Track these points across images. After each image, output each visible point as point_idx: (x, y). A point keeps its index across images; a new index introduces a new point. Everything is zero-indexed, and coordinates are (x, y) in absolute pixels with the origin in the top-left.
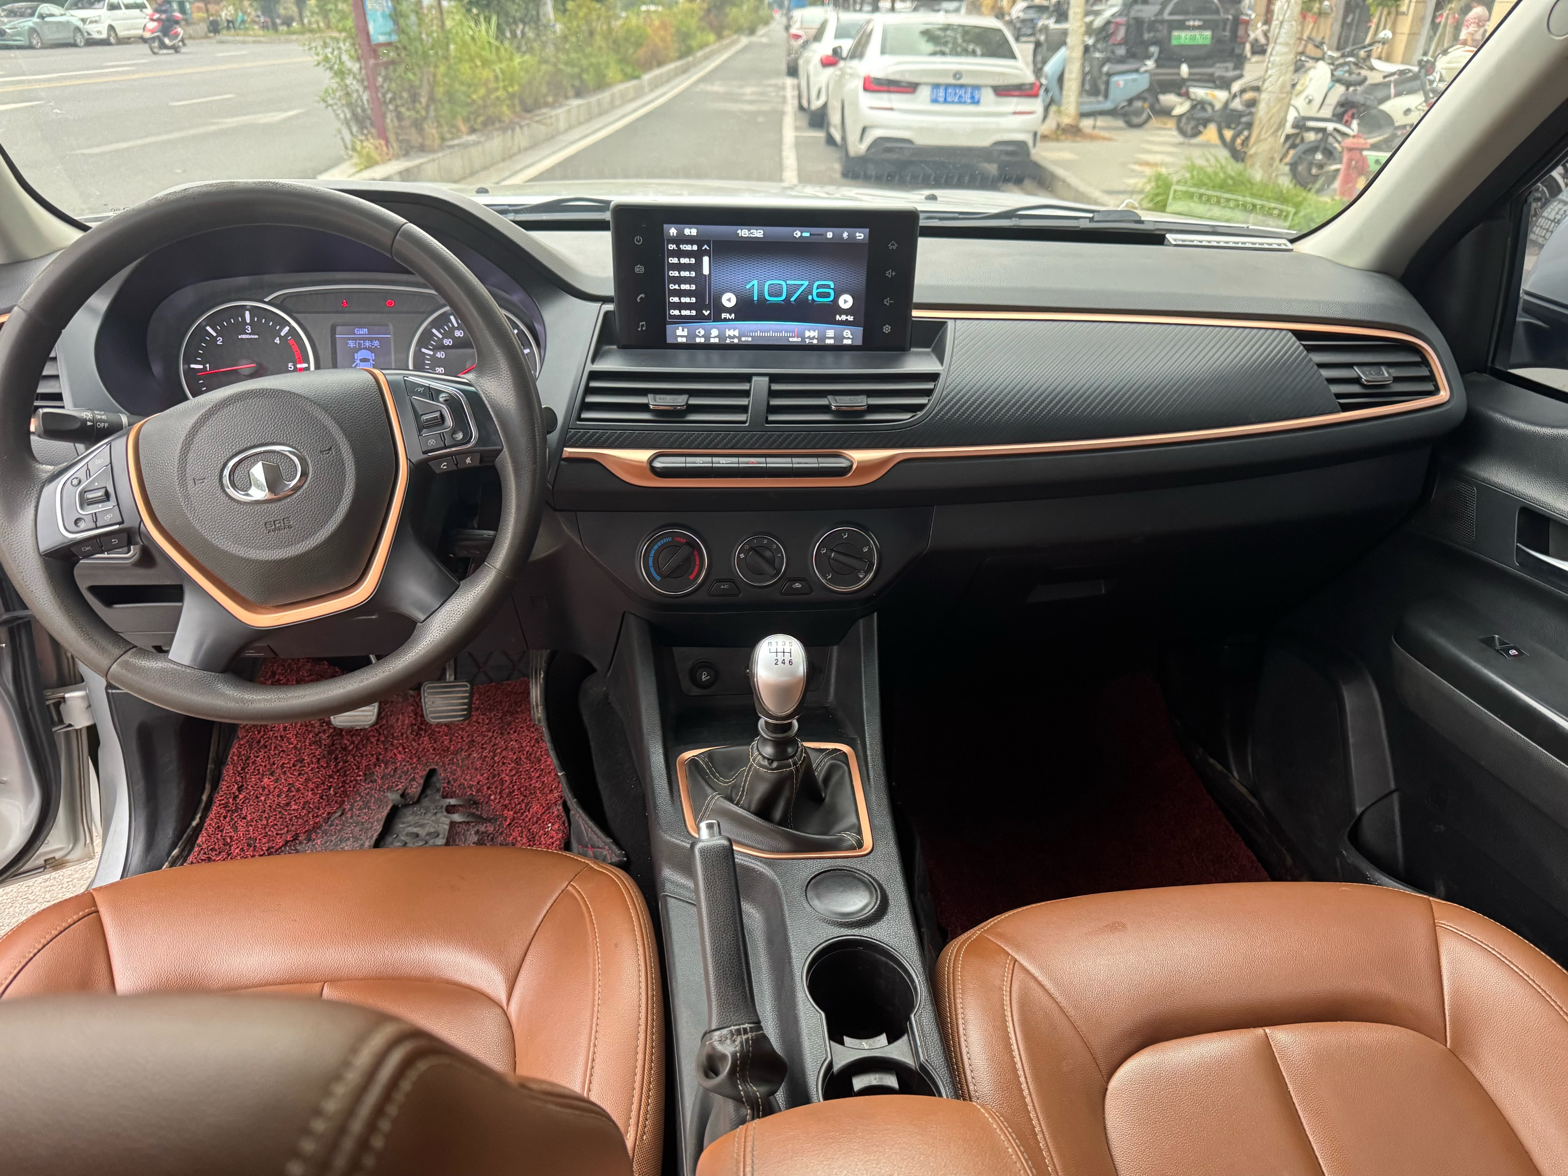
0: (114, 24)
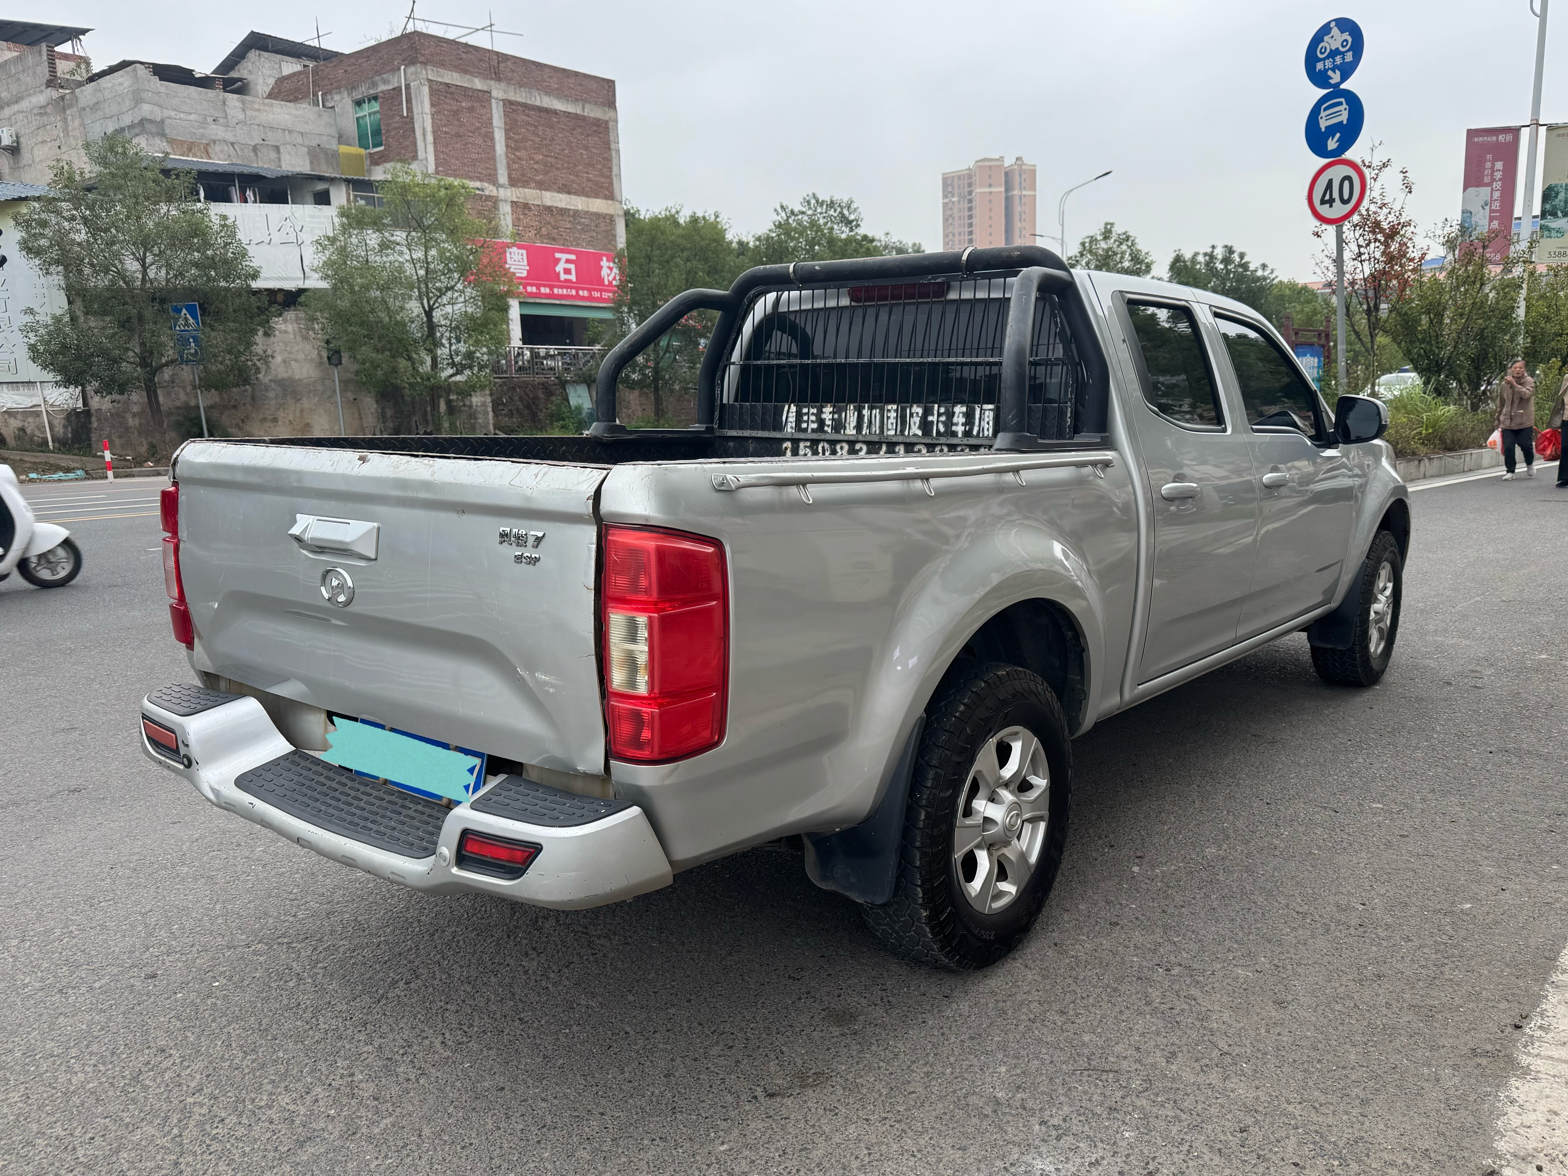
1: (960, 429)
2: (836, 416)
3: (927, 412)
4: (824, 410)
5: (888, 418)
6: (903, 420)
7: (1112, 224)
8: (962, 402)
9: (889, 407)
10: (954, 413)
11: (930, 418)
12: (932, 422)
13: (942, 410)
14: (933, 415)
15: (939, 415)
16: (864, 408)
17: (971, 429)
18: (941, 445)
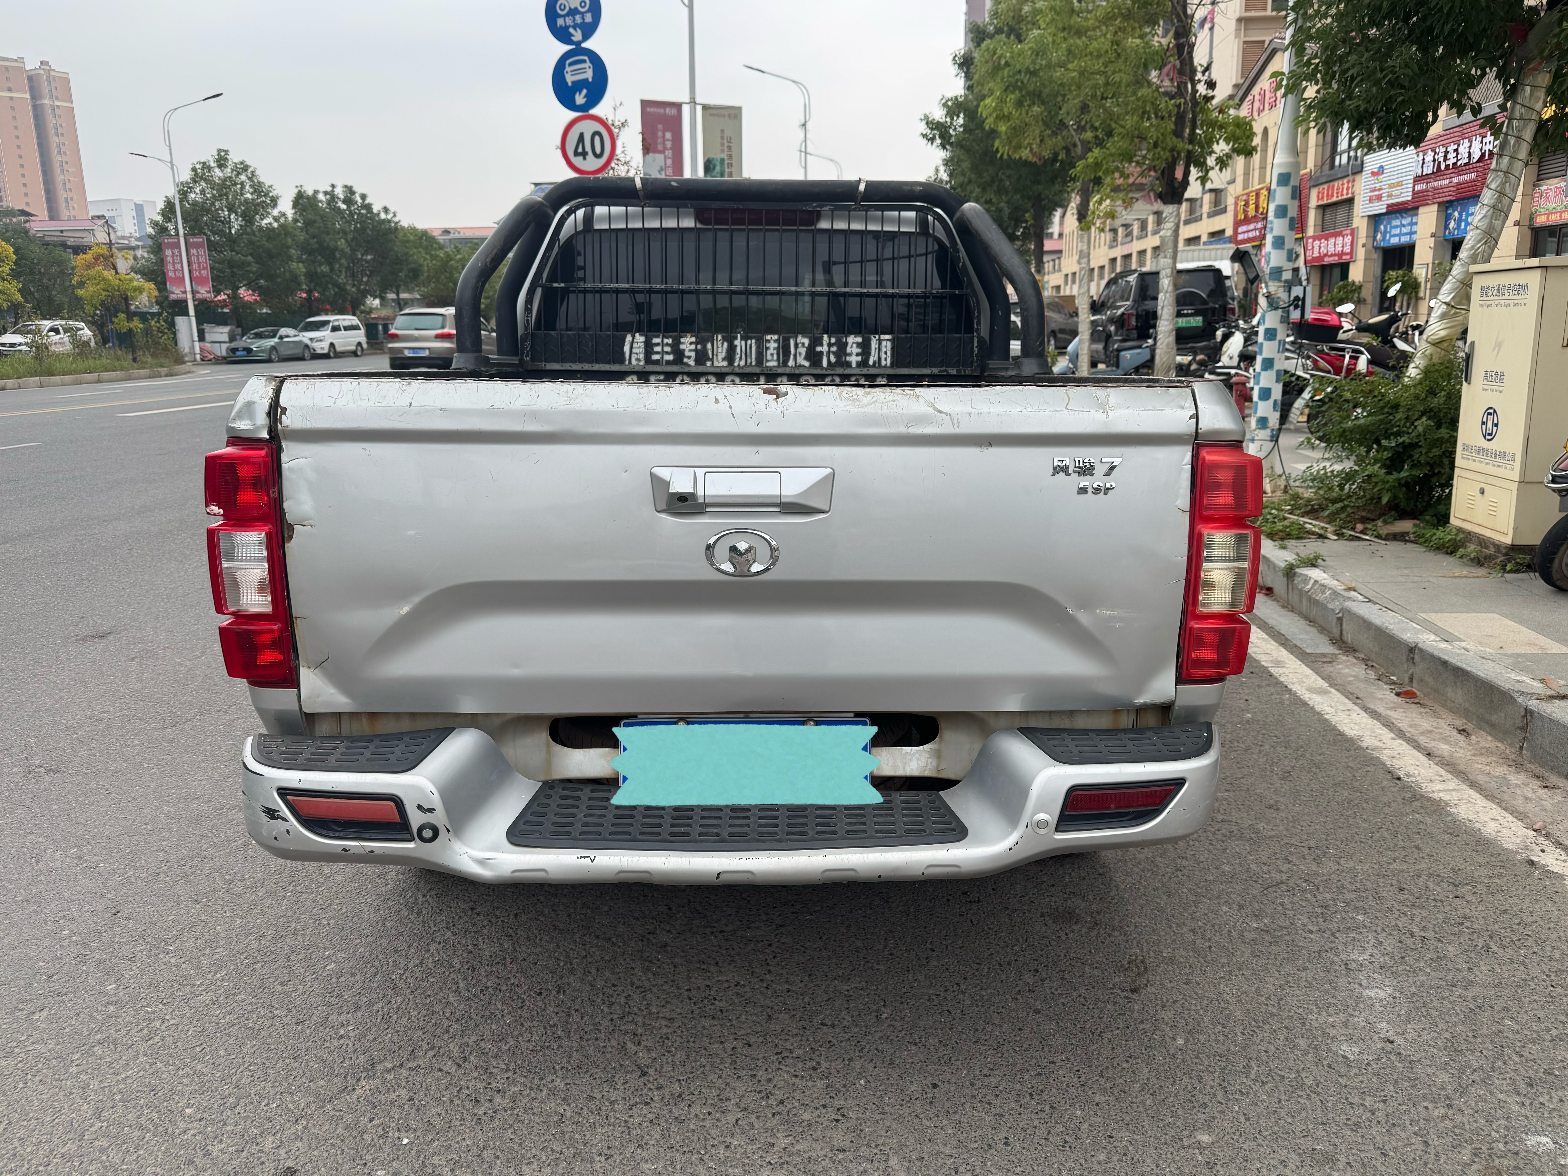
0: (334, 341)
1: (854, 359)
2: (699, 347)
3: (816, 341)
4: (682, 340)
5: (767, 348)
6: (784, 351)
7: (226, 152)
8: (857, 333)
9: (768, 337)
10: (846, 344)
11: (819, 349)
12: (821, 352)
13: (833, 340)
14: (822, 345)
15: (830, 345)
16: (736, 338)
17: (867, 359)
18: (832, 375)
